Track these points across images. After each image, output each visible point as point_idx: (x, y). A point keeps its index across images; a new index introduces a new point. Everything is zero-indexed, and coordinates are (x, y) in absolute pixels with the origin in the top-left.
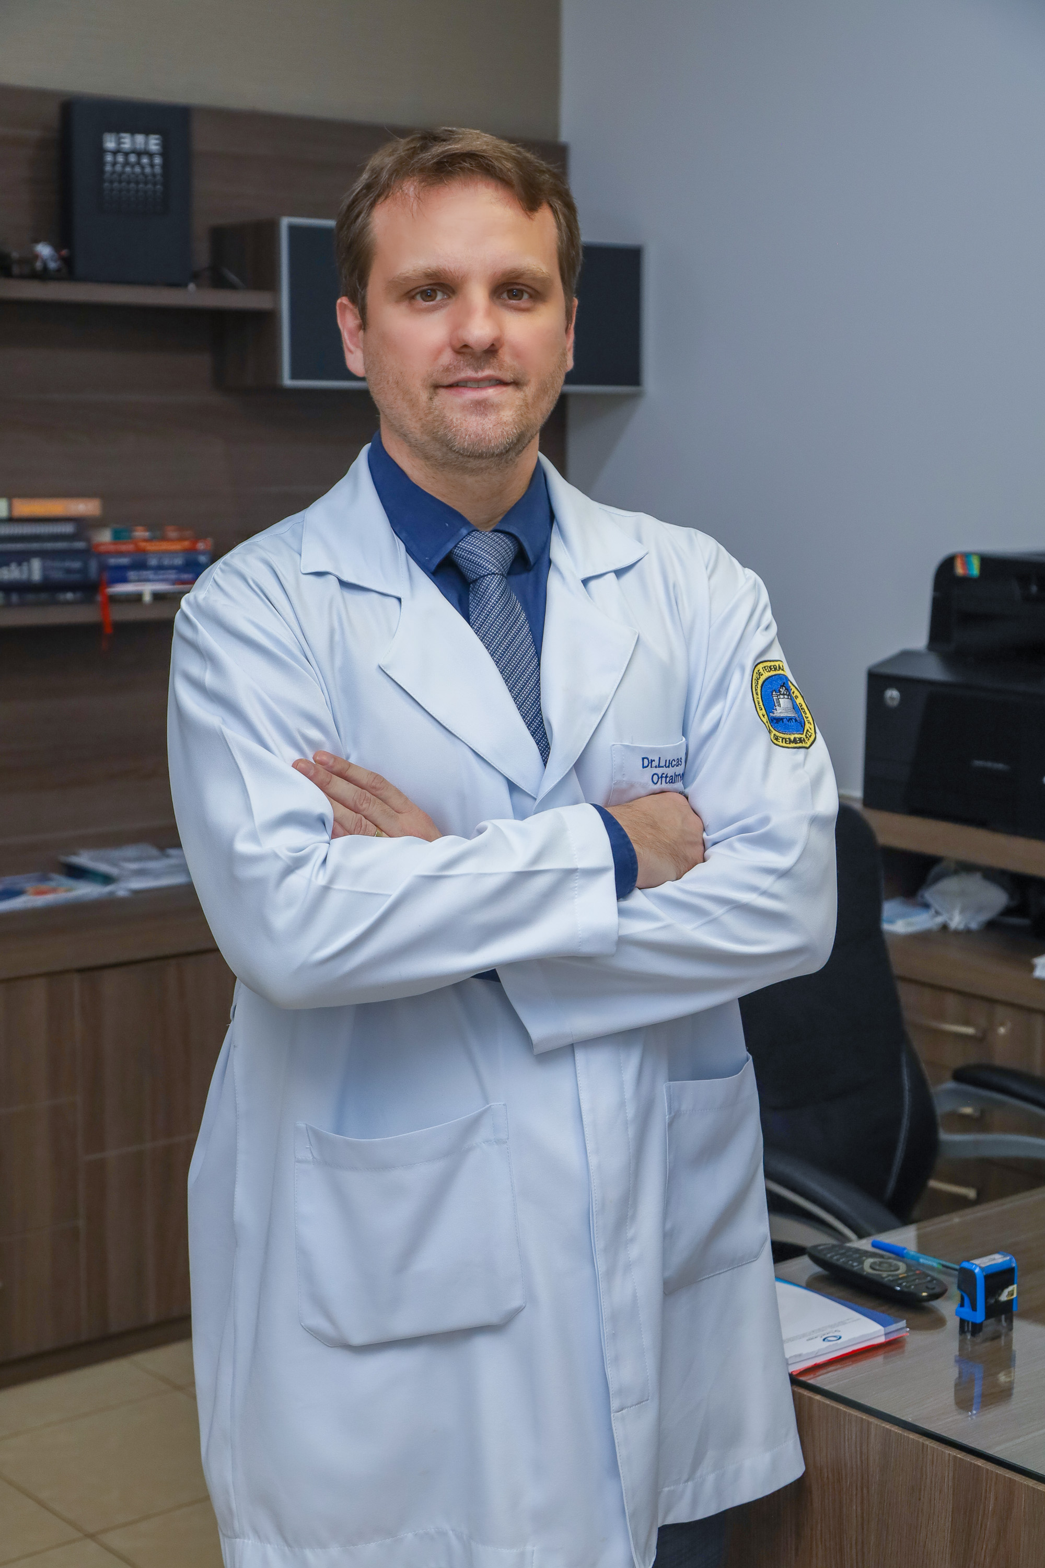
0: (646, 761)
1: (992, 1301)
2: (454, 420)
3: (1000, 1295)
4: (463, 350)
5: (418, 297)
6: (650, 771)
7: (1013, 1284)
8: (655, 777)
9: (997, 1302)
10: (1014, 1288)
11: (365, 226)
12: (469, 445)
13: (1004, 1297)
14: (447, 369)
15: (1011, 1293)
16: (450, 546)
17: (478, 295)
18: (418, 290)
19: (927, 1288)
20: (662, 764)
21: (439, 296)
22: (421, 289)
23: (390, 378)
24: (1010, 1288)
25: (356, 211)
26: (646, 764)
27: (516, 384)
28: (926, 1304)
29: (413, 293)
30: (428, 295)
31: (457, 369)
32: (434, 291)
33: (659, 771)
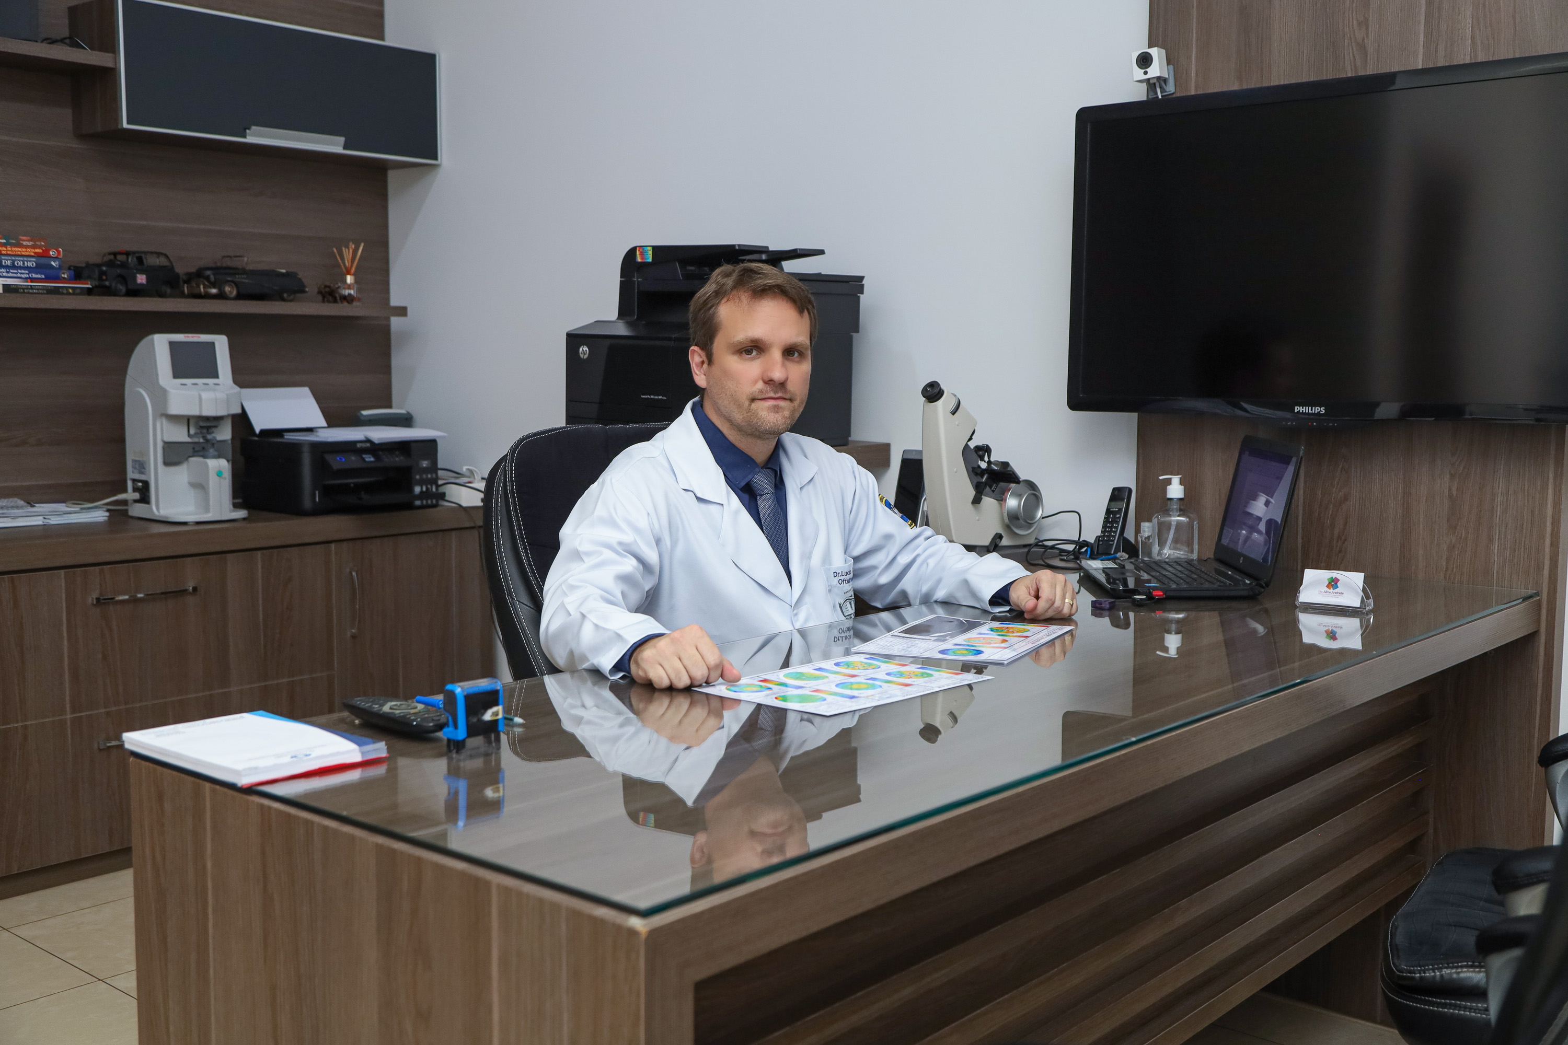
0: (835, 574)
1: (475, 720)
2: (763, 415)
3: (483, 714)
4: (769, 382)
5: (744, 353)
6: (837, 579)
7: (497, 704)
8: (840, 581)
9: (480, 721)
10: (499, 709)
11: (714, 313)
12: (769, 428)
13: (488, 716)
14: (761, 391)
15: (496, 714)
16: (750, 477)
17: (776, 354)
18: (743, 349)
19: (433, 720)
20: (843, 574)
21: (754, 353)
22: (745, 349)
23: (728, 393)
24: (495, 709)
25: (710, 305)
26: (835, 575)
27: (791, 400)
28: (432, 735)
29: (741, 351)
30: (749, 352)
31: (767, 392)
32: (752, 350)
33: (842, 578)
